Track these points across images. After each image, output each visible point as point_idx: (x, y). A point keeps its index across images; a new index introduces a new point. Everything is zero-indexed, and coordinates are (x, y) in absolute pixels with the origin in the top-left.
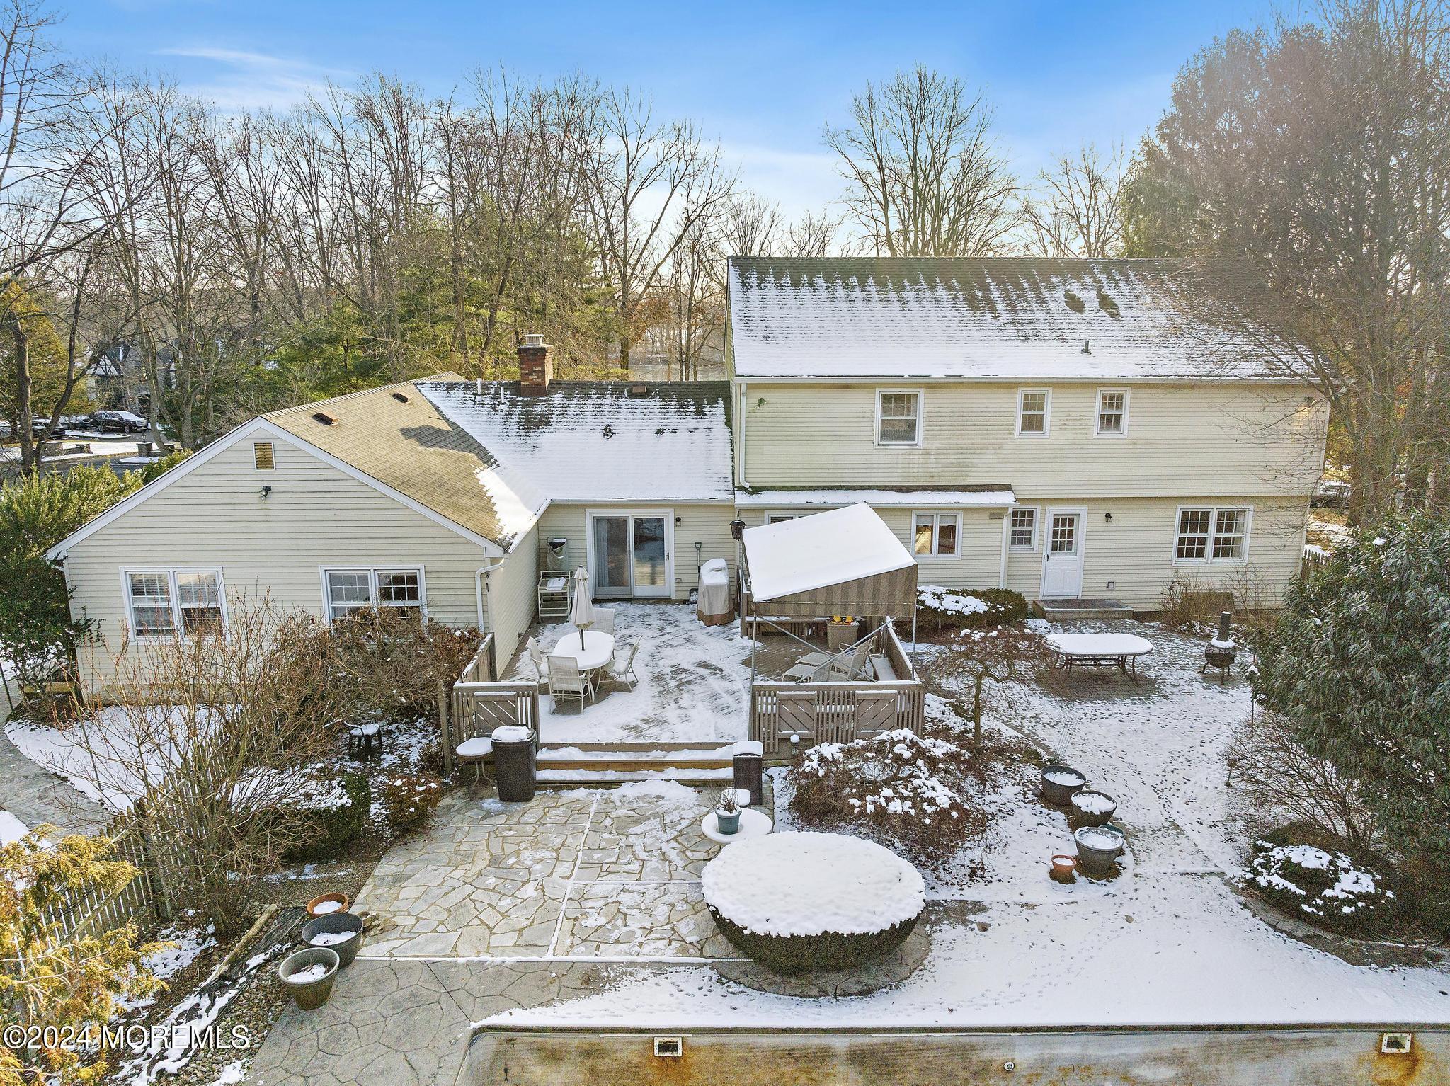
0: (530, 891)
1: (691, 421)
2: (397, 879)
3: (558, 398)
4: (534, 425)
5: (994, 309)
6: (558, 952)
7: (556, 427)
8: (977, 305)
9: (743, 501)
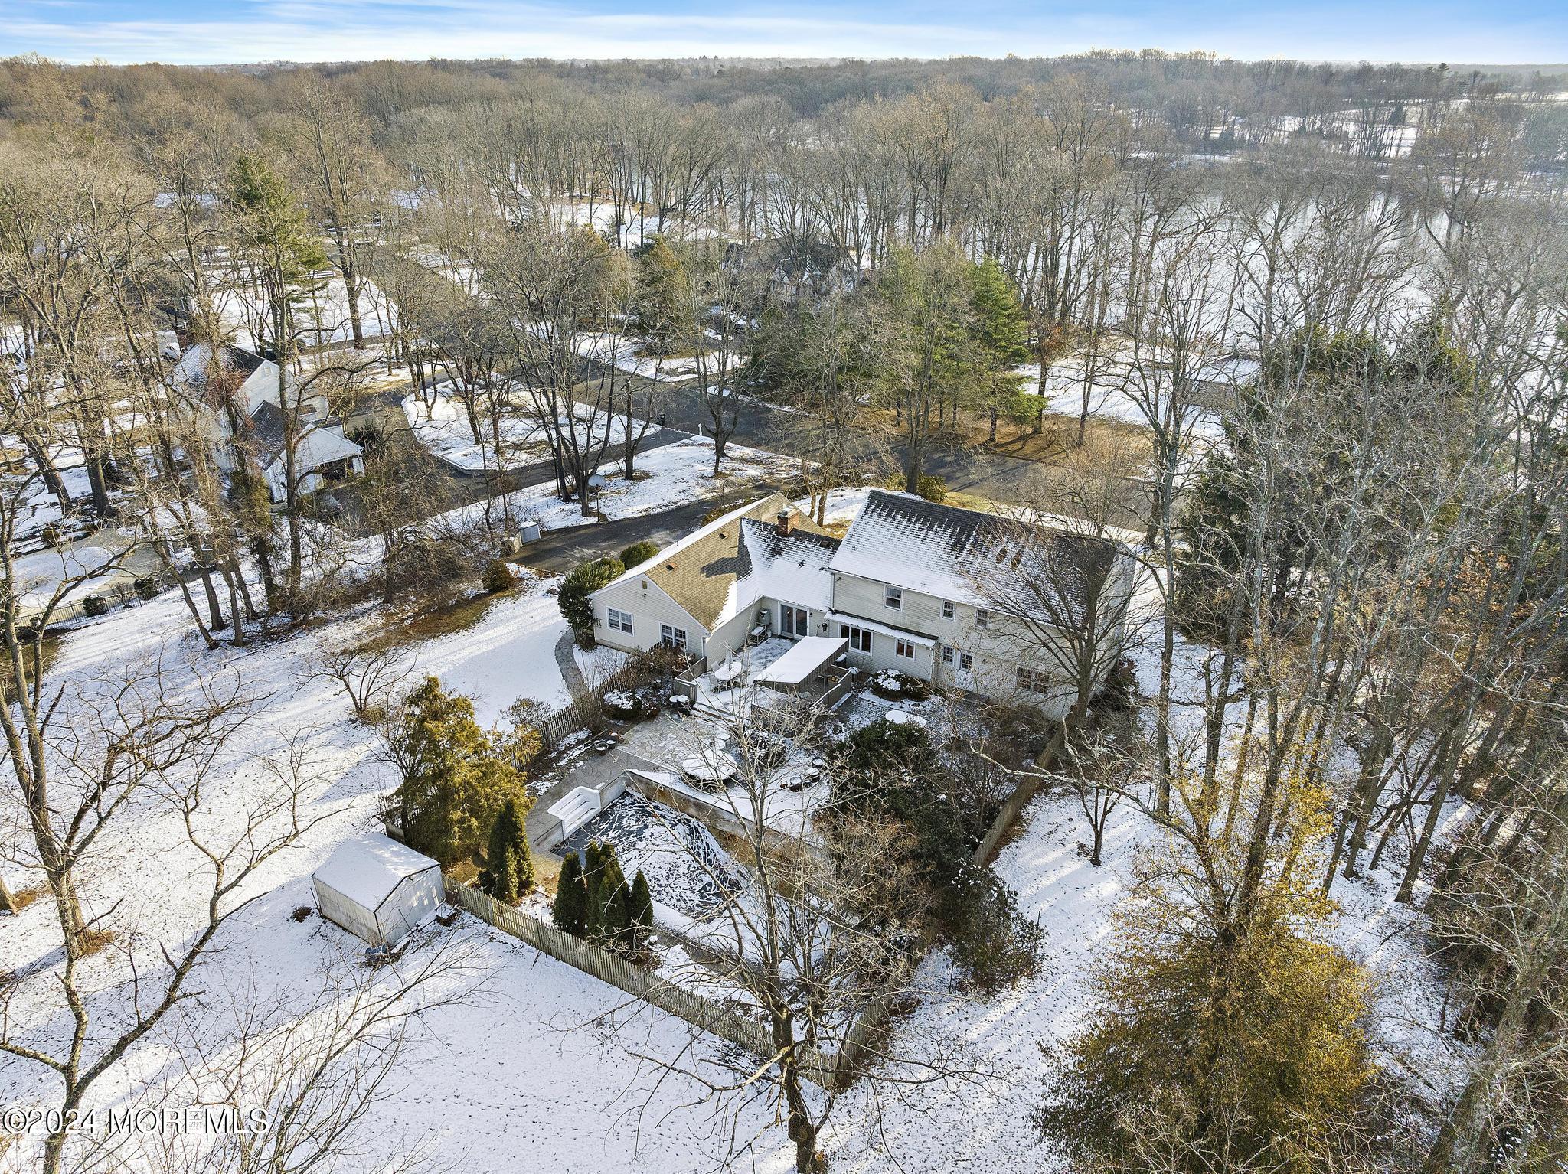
0: (662, 744)
2: (637, 731)
3: (791, 539)
4: (776, 552)
5: (961, 551)
6: (655, 761)
7: (784, 555)
8: (957, 546)
9: (829, 616)
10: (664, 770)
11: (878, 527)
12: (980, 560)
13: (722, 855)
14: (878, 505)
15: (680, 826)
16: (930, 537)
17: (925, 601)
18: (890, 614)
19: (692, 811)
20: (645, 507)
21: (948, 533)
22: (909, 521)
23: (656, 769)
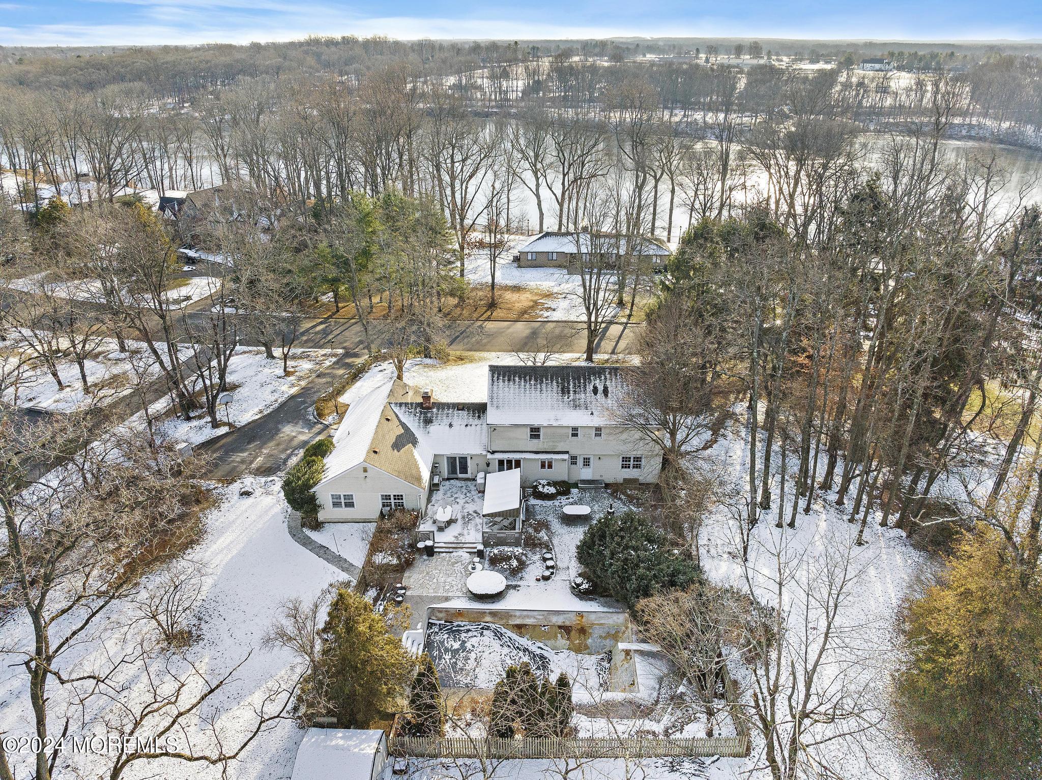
0: (435, 580)
1: (476, 421)
2: (409, 577)
3: (435, 410)
4: (428, 422)
5: (569, 393)
6: (441, 593)
7: (435, 423)
8: (564, 391)
9: (489, 456)
10: (453, 598)
11: (506, 389)
12: (583, 396)
13: (524, 642)
14: (499, 375)
15: (485, 632)
16: (544, 388)
17: (559, 430)
18: (535, 445)
19: (488, 619)
20: (256, 410)
21: (554, 382)
22: (525, 380)
23: (447, 599)
